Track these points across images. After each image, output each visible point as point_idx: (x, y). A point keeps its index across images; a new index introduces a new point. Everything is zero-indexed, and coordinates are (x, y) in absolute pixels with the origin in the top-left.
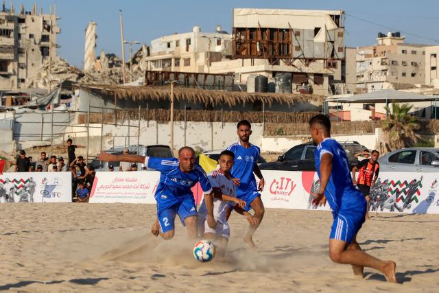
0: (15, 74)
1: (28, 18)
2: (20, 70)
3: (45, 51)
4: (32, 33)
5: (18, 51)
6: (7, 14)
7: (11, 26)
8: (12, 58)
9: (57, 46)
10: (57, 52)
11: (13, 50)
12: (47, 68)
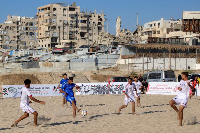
0: (87, 38)
1: (93, 15)
2: (90, 36)
3: (99, 29)
4: (94, 21)
5: (89, 29)
6: (84, 14)
7: (86, 19)
8: (87, 31)
9: (104, 26)
10: (104, 29)
11: (87, 28)
12: (101, 35)
